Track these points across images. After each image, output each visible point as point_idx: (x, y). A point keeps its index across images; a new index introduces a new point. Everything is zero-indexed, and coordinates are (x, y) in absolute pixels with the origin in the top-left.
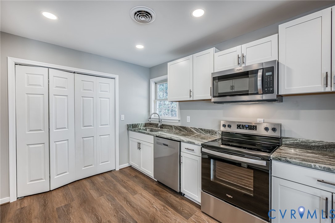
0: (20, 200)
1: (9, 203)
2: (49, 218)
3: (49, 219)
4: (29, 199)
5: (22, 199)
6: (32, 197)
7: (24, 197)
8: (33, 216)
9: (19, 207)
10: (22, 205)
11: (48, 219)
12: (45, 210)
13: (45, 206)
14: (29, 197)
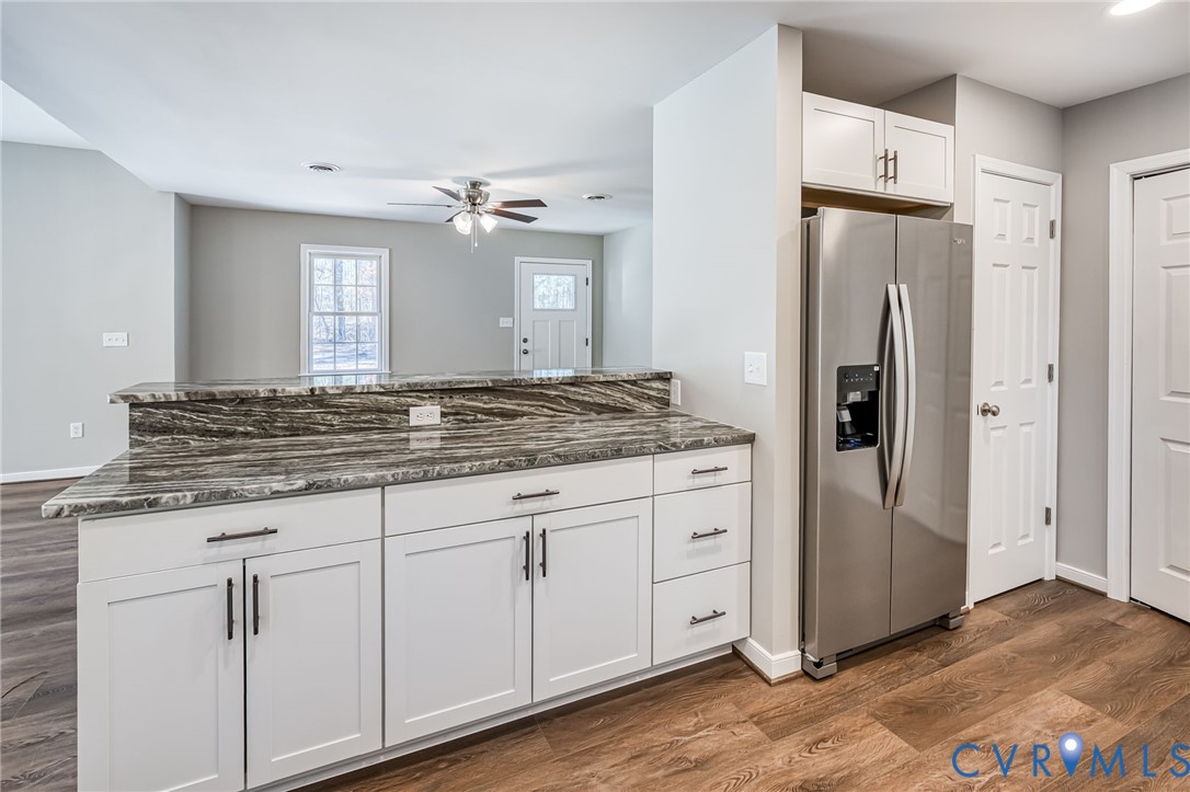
0: (1136, 606)
1: (1103, 595)
2: (1138, 691)
3: (1134, 694)
4: (1158, 620)
5: (1140, 608)
6: (1169, 622)
7: (1153, 609)
8: (1111, 656)
9: (1111, 617)
10: (1121, 620)
11: (1133, 690)
12: (1155, 669)
13: (1170, 663)
14: (1162, 616)
